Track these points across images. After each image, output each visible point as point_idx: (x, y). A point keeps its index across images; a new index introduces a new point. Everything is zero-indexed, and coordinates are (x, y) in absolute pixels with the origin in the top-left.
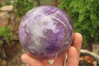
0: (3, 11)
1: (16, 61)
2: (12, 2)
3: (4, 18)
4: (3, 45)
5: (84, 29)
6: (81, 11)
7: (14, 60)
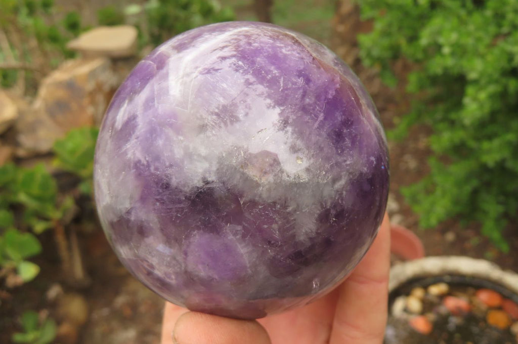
0: (87, 55)
1: (134, 306)
2: (133, 9)
3: (90, 86)
4: (77, 220)
5: (490, 160)
6: (475, 68)
7: (121, 300)
